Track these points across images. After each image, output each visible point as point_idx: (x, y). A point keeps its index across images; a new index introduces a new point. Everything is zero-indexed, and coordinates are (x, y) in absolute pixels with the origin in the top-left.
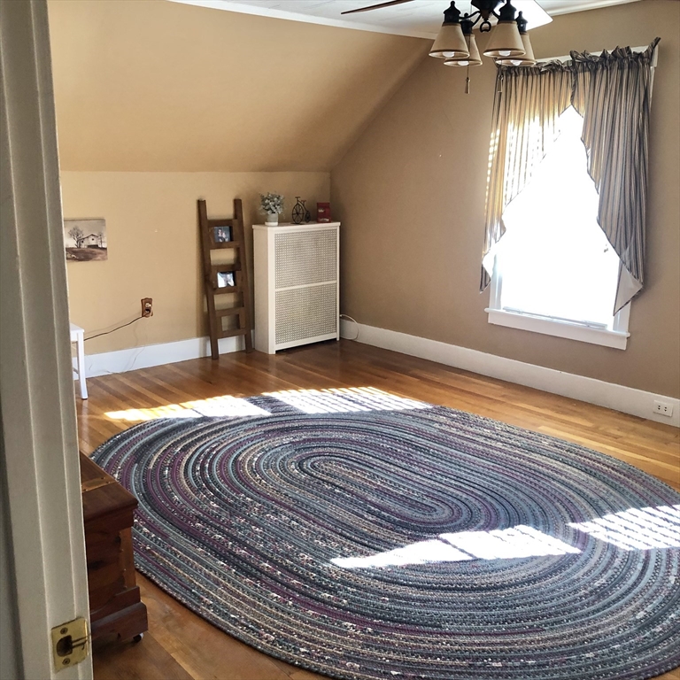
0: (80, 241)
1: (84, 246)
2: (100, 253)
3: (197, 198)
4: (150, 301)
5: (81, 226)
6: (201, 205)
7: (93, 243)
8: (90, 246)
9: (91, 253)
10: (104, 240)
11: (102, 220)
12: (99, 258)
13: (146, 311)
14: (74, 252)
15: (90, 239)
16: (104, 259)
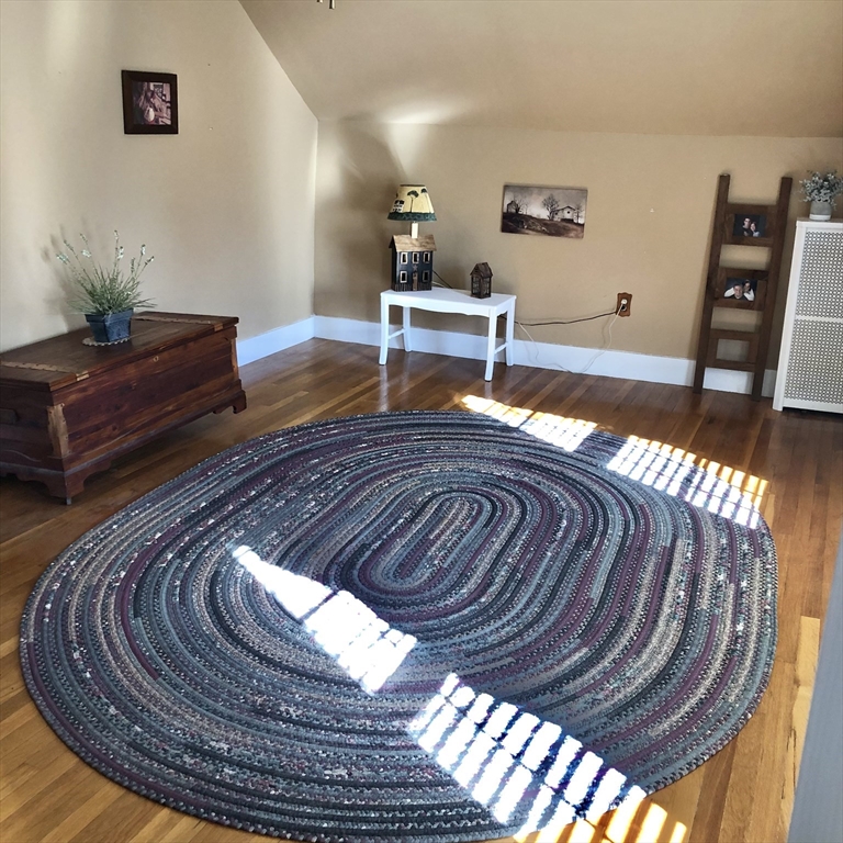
0: (554, 212)
1: (557, 218)
2: (574, 230)
3: (720, 172)
4: (628, 297)
5: (558, 196)
6: (724, 181)
7: (568, 216)
8: (564, 220)
9: (564, 228)
10: (582, 214)
11: (583, 192)
12: (572, 234)
13: (623, 310)
14: (545, 225)
15: (566, 212)
16: (577, 237)
